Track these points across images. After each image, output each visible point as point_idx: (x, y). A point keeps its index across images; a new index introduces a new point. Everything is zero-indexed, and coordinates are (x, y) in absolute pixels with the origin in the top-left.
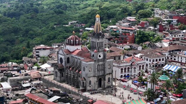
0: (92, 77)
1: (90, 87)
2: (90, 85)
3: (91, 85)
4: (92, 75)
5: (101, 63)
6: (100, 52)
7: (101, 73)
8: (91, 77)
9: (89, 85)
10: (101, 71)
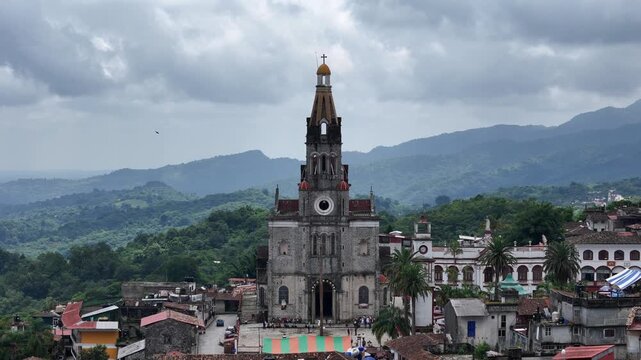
0: (290, 274)
1: (284, 308)
2: (284, 304)
3: (287, 302)
4: (292, 268)
5: (325, 230)
6: (322, 190)
7: (328, 266)
8: (285, 274)
9: (280, 302)
10: (328, 260)
